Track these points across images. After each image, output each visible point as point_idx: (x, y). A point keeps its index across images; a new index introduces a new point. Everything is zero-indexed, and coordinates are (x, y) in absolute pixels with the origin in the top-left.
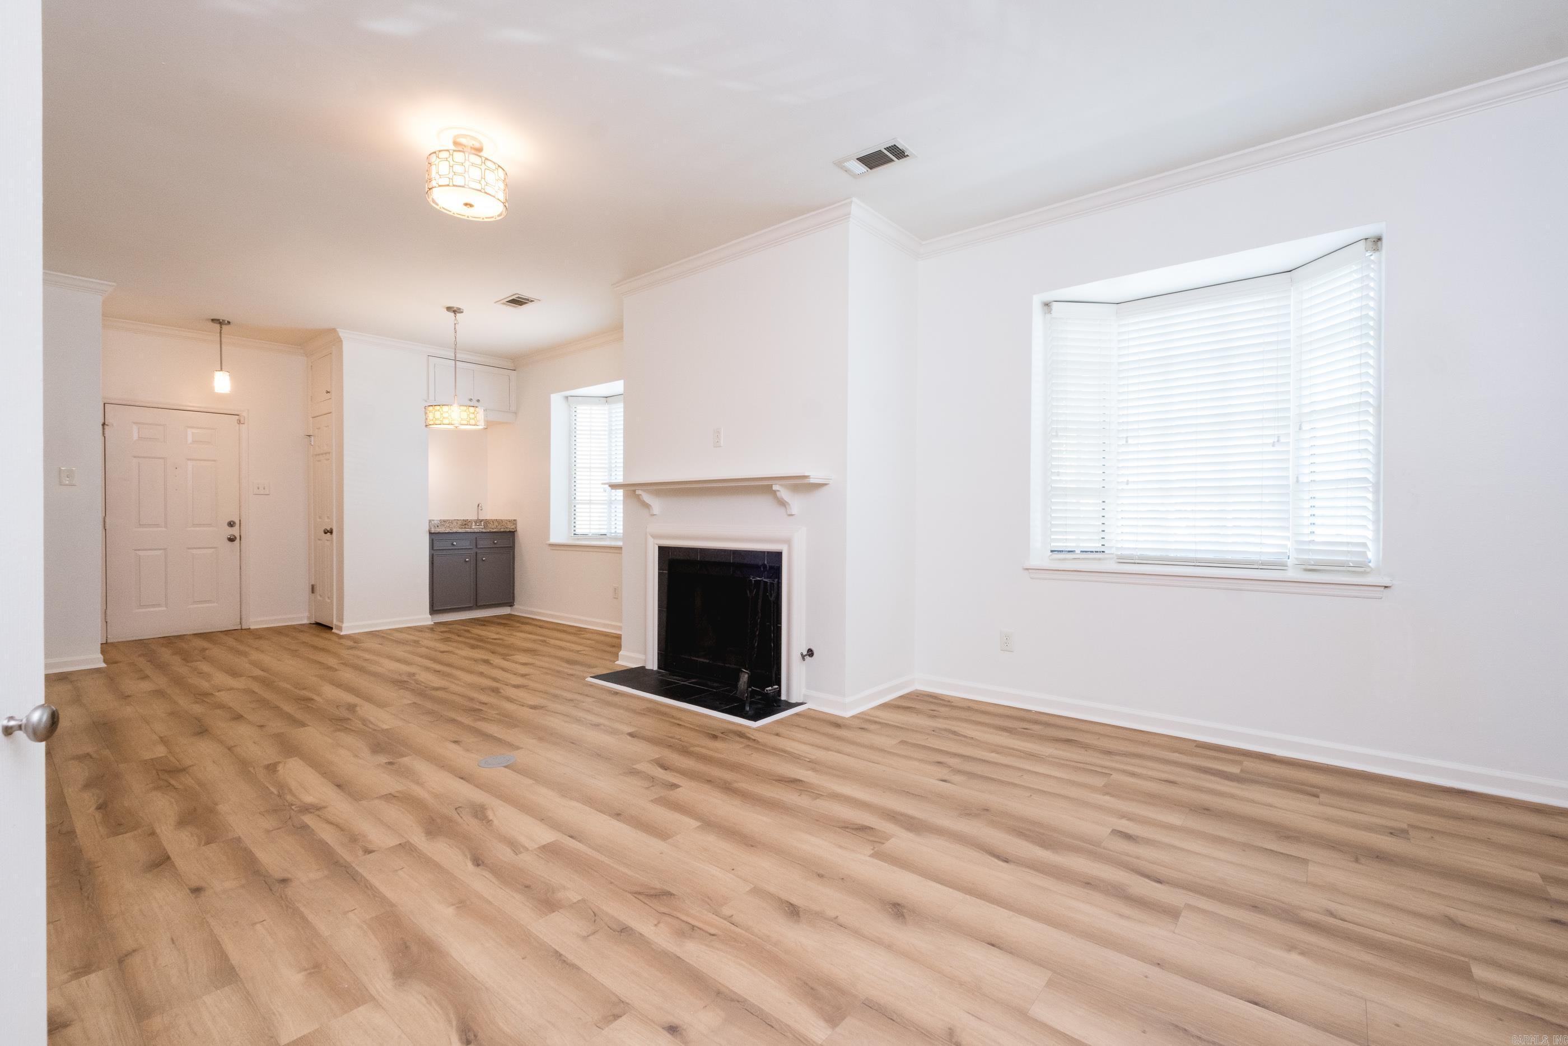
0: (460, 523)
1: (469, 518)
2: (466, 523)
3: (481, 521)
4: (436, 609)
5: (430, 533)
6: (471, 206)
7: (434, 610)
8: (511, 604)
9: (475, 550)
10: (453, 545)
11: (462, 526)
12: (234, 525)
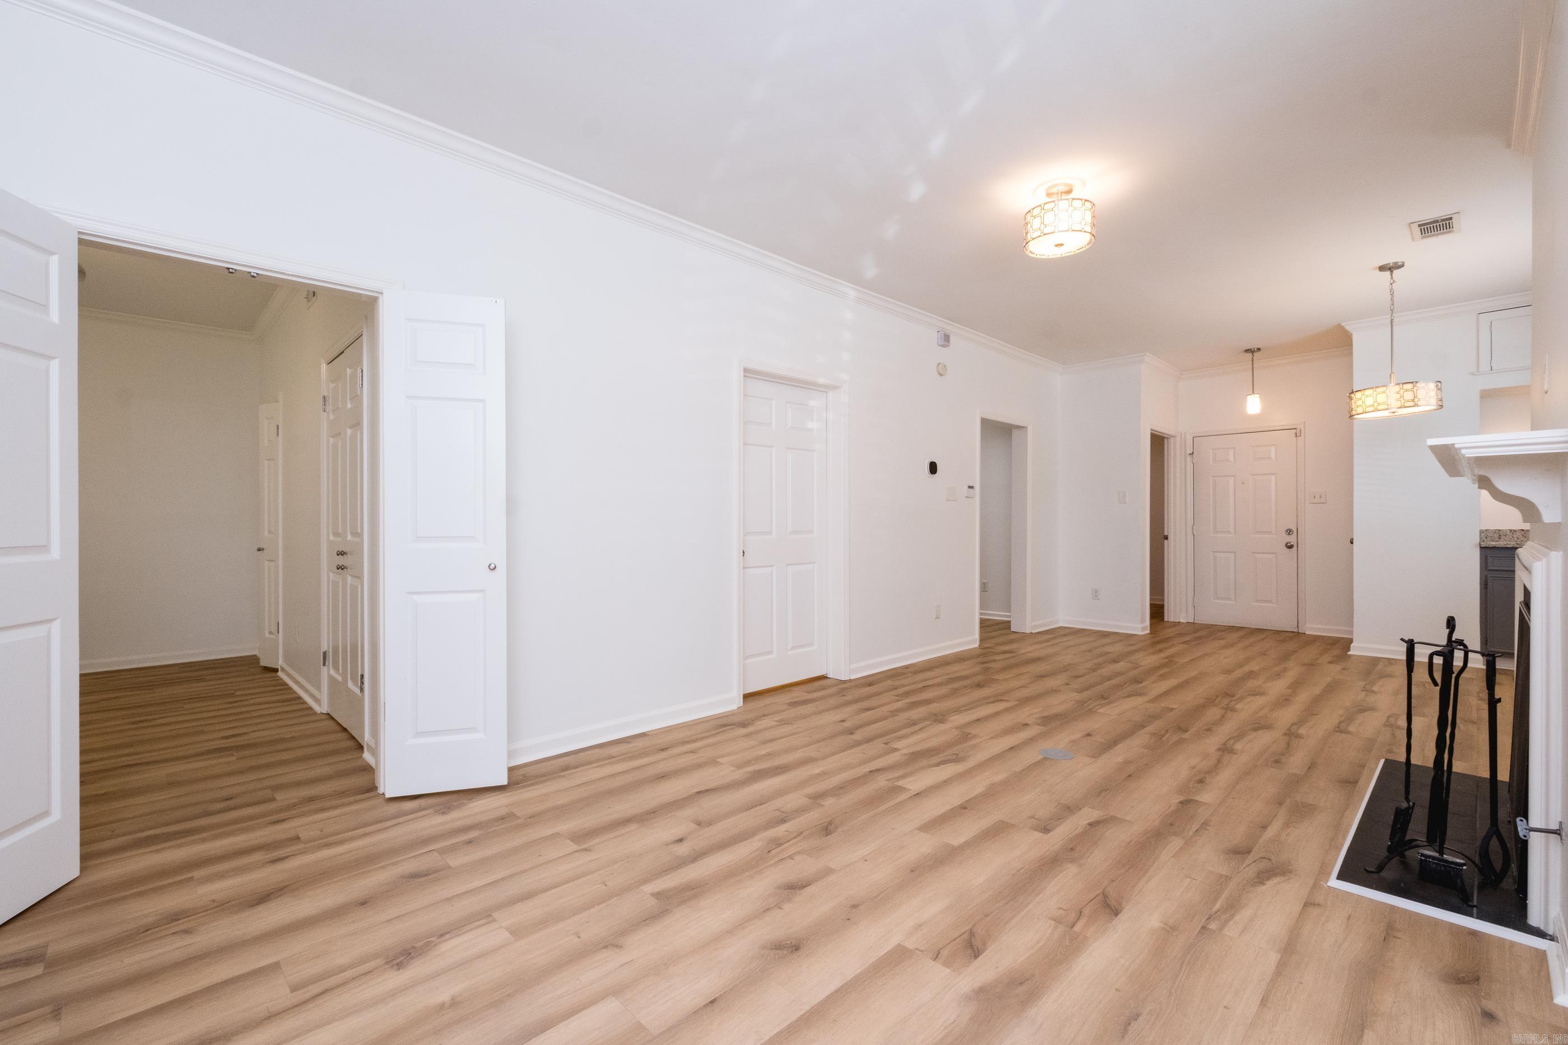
5: (1481, 548)
6: (1061, 245)
12: (1292, 533)
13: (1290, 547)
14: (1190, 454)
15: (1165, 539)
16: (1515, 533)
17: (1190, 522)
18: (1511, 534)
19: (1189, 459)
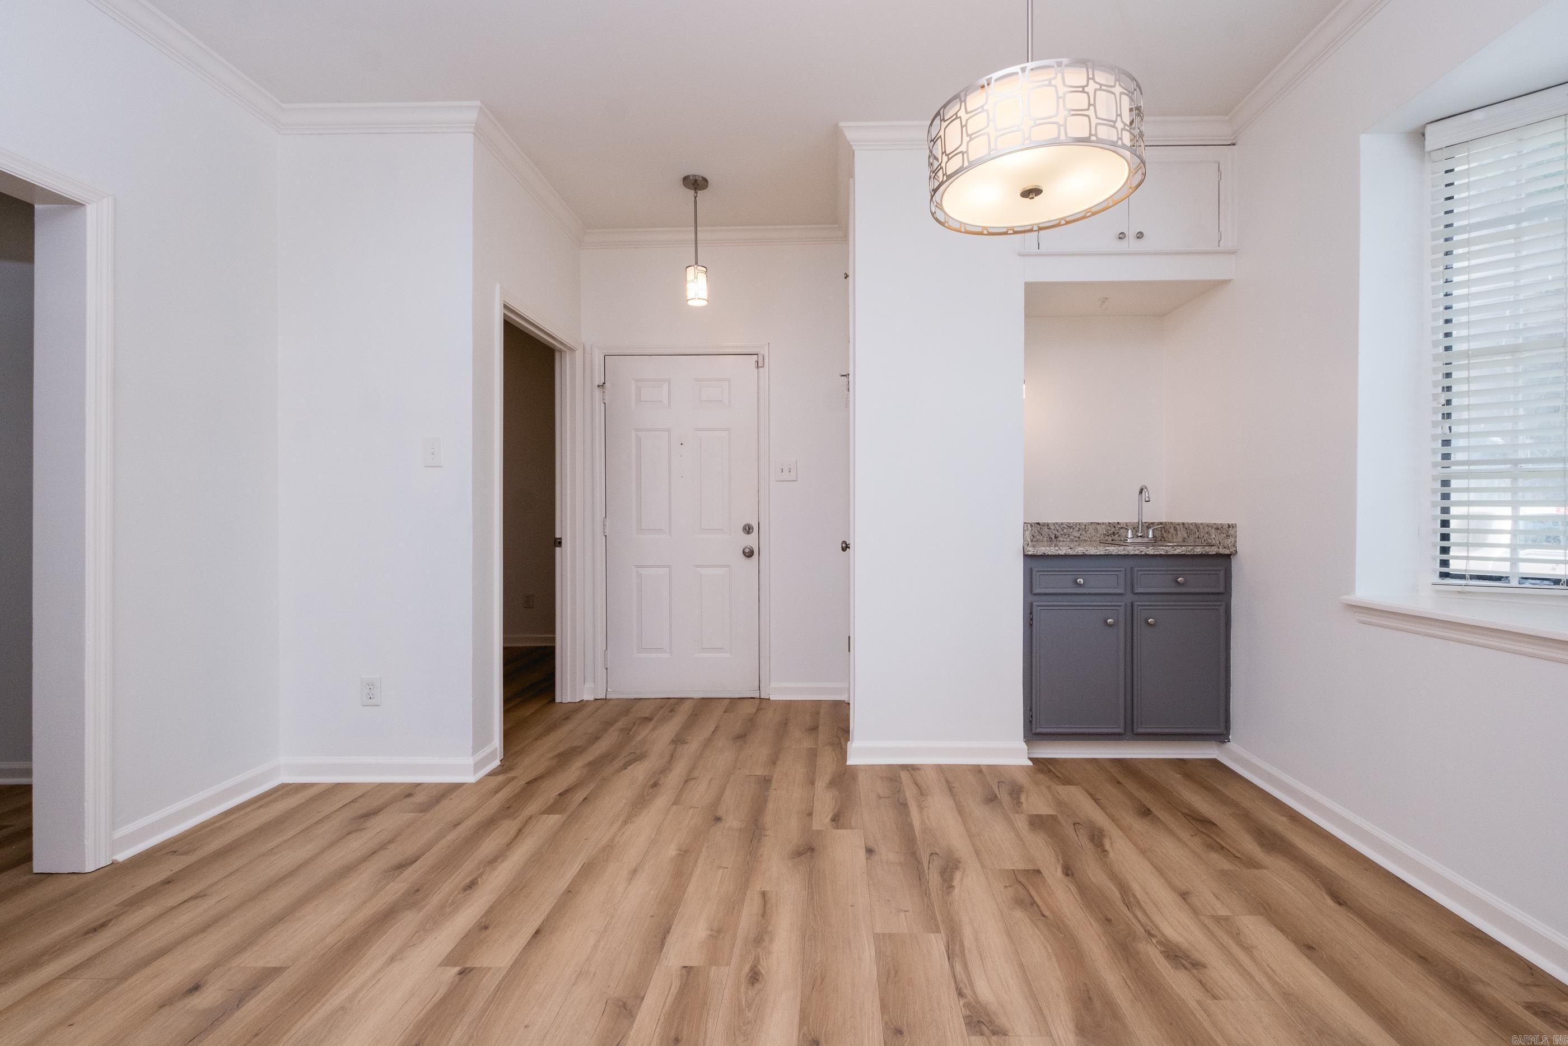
0: (1102, 530)
1: (1123, 520)
2: (1114, 532)
3: (1149, 525)
4: (1039, 730)
5: (1026, 556)
7: (1033, 733)
8: (1221, 735)
9: (1129, 598)
10: (1079, 585)
11: (1107, 538)
12: (751, 531)
13: (749, 554)
14: (598, 386)
15: (556, 546)
17: (600, 514)
19: (597, 393)
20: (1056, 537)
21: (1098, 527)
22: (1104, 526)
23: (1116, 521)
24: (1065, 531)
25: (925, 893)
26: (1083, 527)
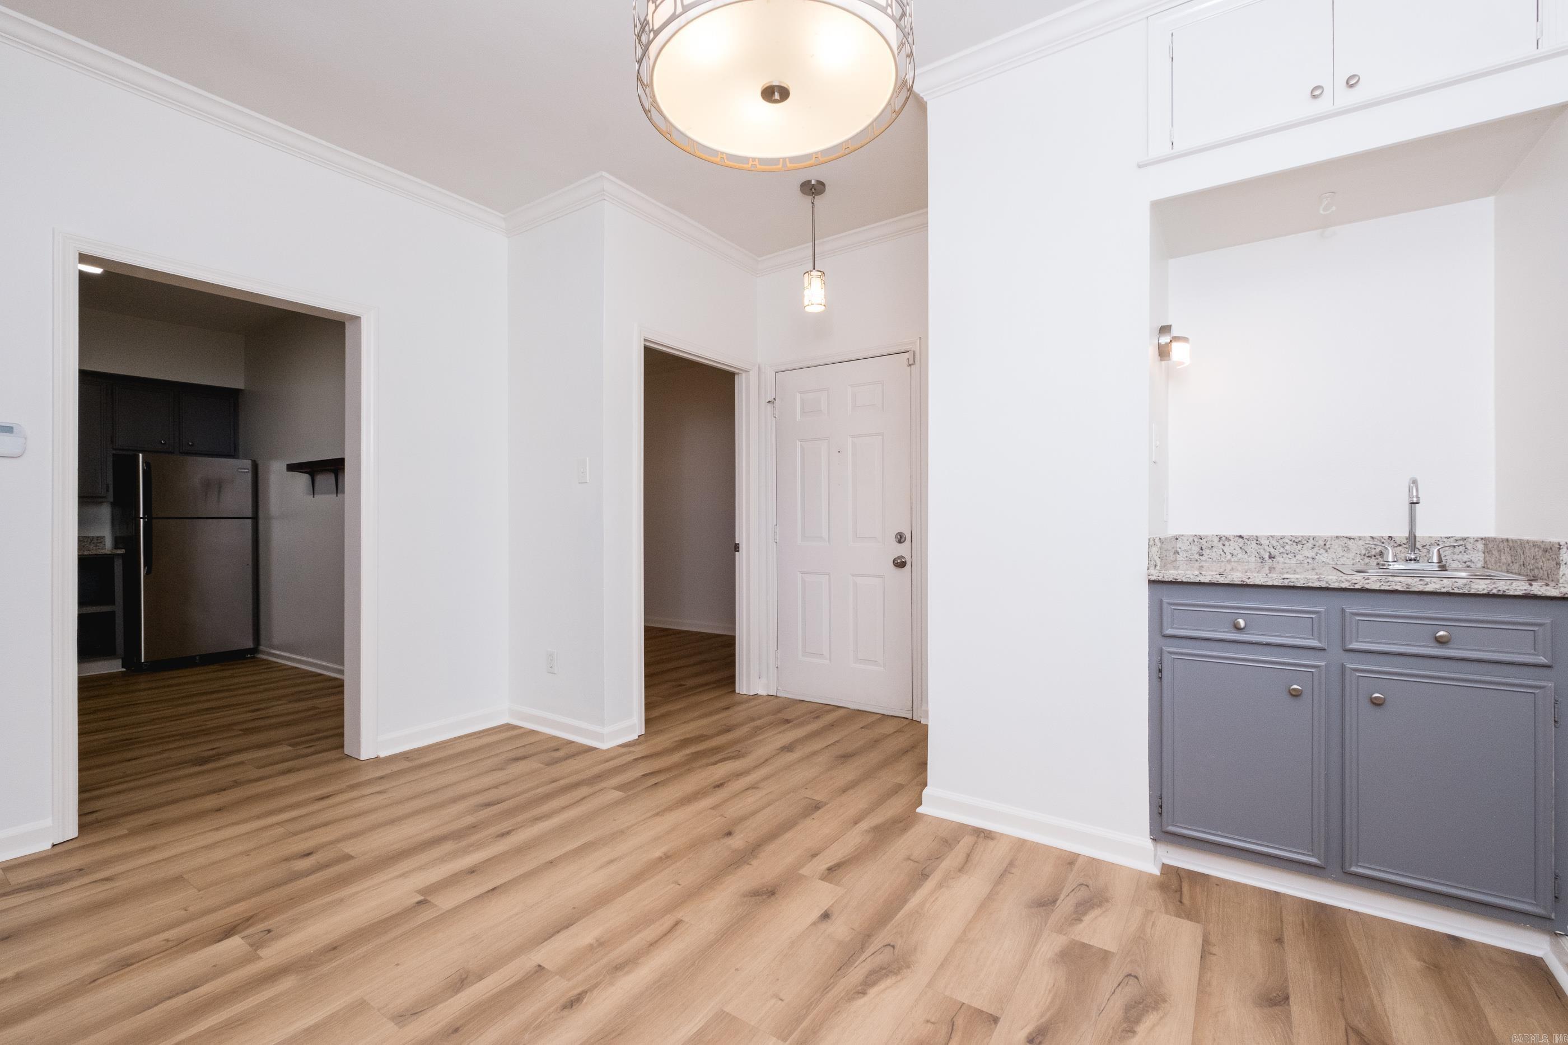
7: (1164, 831)
8: (1542, 918)
9: (1334, 657)
10: (1237, 628)
11: (1367, 560)
12: (903, 540)
13: (901, 564)
14: (769, 402)
15: (736, 551)
16: (1227, 543)
17: (771, 523)
18: (1220, 545)
19: (769, 409)
20: (1271, 557)
21: (1350, 543)
22: (1361, 543)
23: (1386, 535)
24: (1287, 547)
25: (826, 989)
26: (1322, 543)
